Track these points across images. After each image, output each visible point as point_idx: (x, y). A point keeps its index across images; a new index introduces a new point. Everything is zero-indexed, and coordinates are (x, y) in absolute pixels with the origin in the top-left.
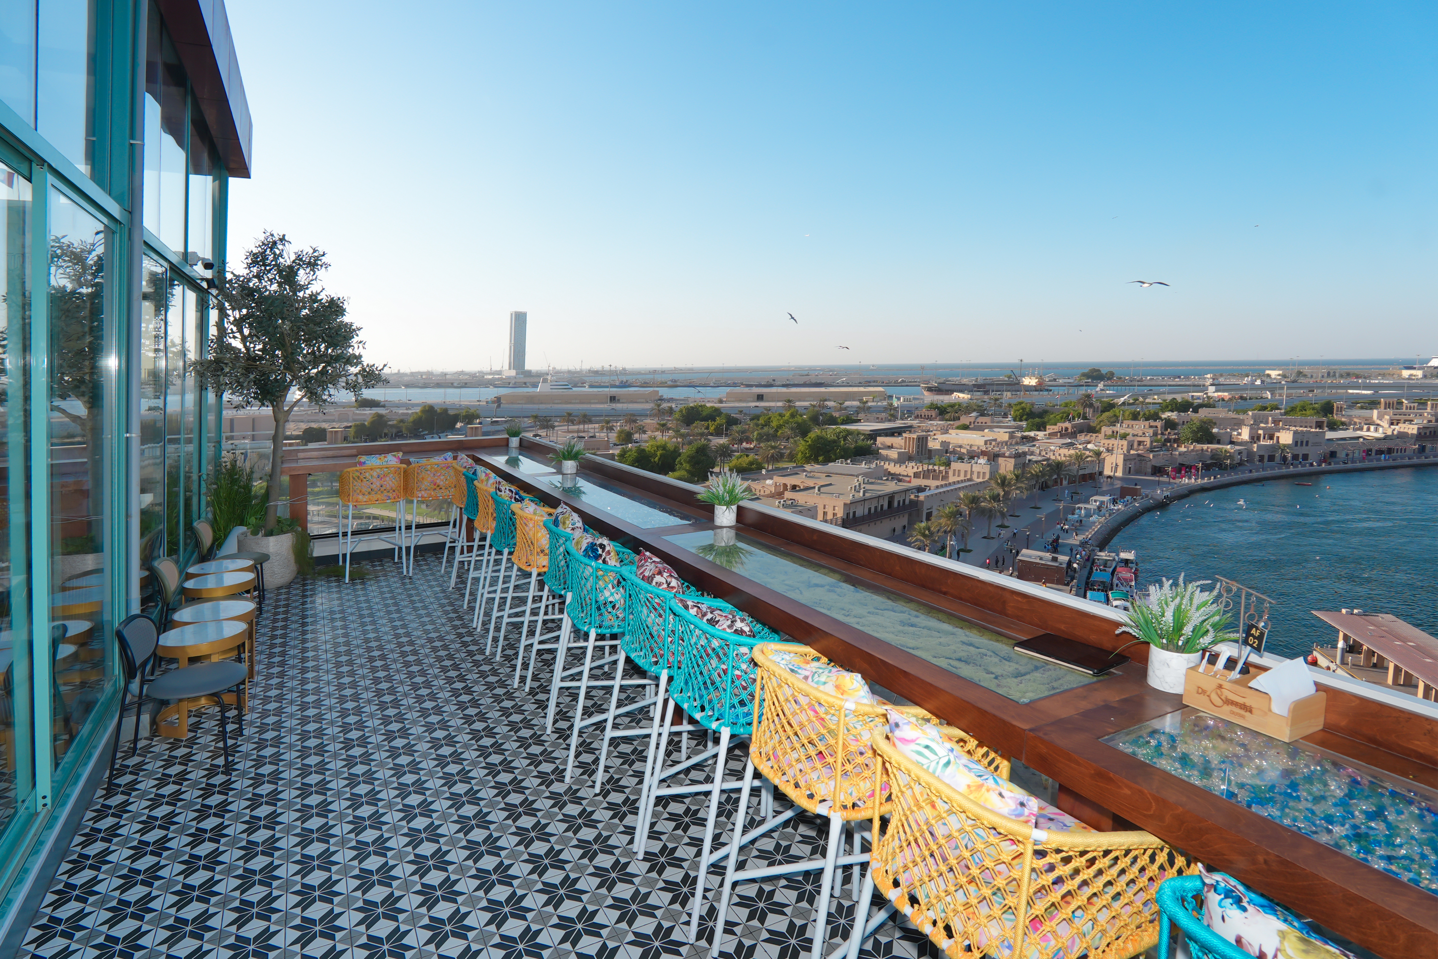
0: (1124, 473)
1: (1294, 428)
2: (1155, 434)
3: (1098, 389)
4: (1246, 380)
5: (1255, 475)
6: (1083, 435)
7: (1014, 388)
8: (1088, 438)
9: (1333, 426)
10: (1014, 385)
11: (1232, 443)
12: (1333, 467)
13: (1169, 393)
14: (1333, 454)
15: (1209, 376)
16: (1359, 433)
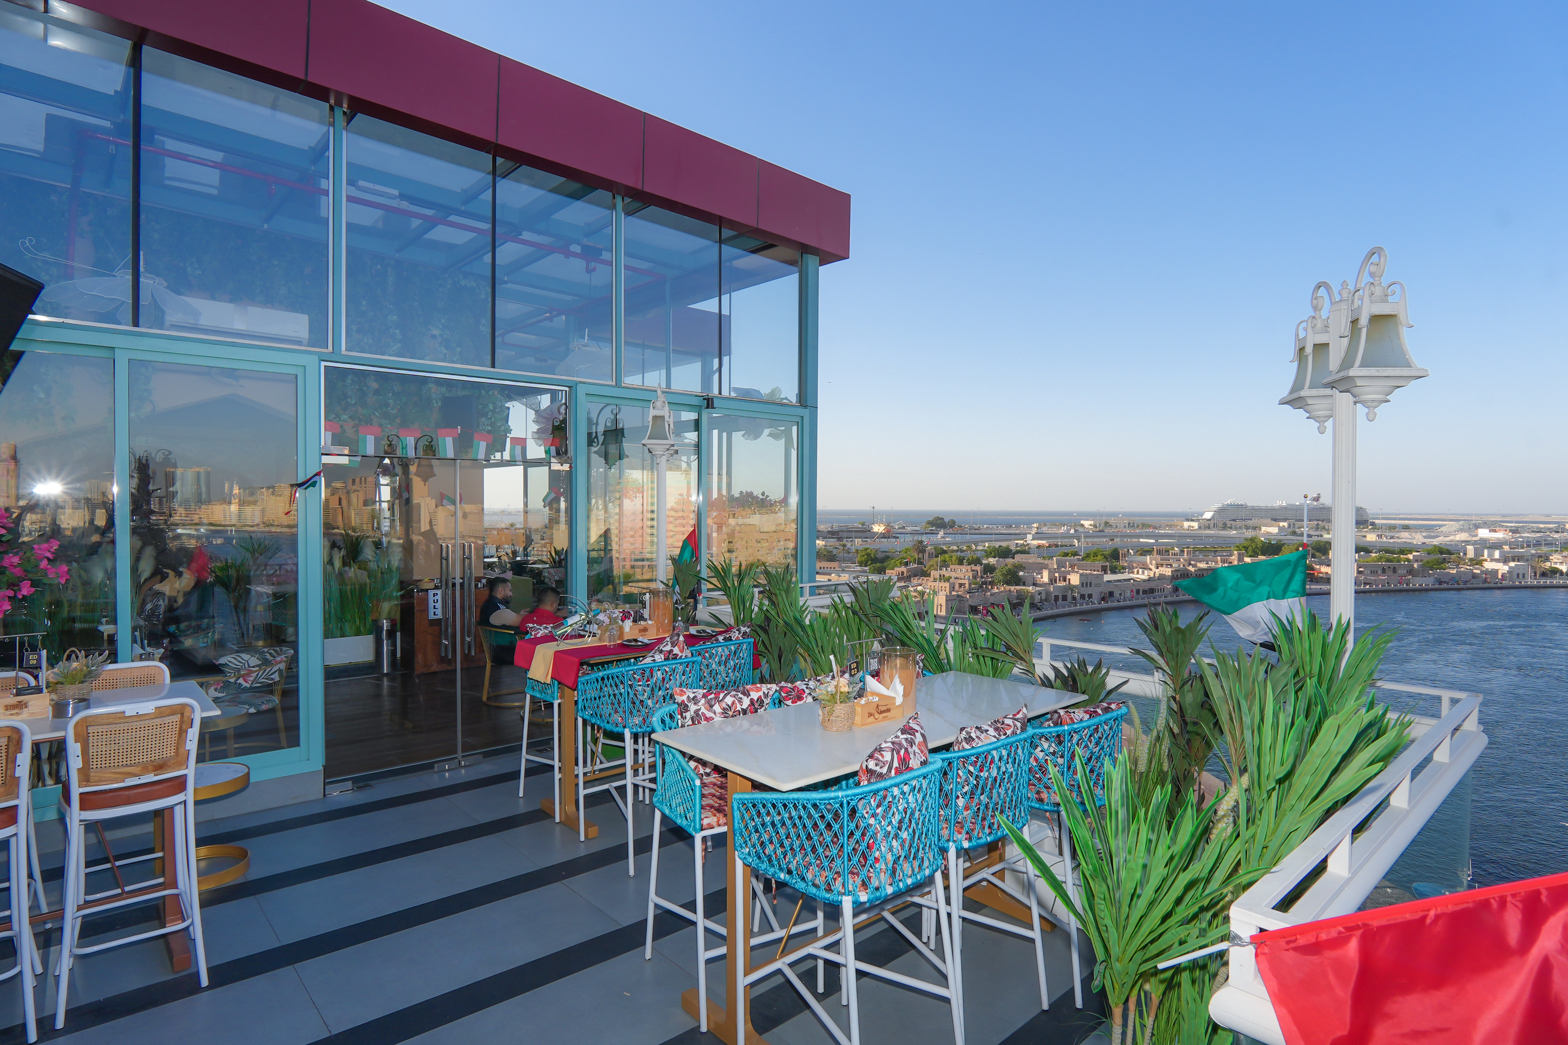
0: (947, 611)
1: (1081, 571)
2: (975, 577)
3: (939, 536)
4: (1063, 529)
5: (1050, 612)
6: (916, 578)
7: (864, 535)
8: (920, 581)
9: (1114, 571)
10: (865, 532)
11: (1035, 584)
12: (1110, 604)
13: (996, 541)
14: (1111, 594)
15: (1035, 525)
16: (1132, 576)
